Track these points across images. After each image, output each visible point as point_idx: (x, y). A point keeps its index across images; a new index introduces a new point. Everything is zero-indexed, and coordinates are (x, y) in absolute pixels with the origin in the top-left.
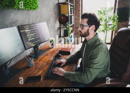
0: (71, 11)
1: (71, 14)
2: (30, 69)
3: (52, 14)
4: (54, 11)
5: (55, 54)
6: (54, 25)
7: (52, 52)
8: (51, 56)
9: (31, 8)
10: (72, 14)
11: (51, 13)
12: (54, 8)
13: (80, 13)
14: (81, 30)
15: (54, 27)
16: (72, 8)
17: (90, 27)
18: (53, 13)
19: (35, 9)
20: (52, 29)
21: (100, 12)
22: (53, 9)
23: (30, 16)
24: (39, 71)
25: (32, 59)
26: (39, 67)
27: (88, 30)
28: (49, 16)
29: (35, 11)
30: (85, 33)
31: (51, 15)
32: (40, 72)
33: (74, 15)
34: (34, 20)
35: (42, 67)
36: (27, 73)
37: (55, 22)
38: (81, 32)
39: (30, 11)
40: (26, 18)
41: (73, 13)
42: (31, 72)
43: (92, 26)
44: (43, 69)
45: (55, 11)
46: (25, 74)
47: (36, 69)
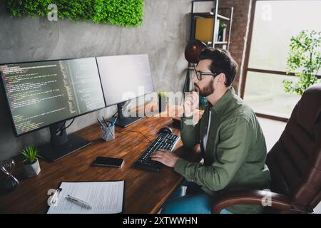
0: (221, 34)
1: (221, 40)
2: (104, 145)
3: (172, 38)
4: (180, 31)
5: (163, 124)
6: (175, 64)
7: (158, 120)
8: (154, 127)
9: (126, 23)
10: (224, 42)
11: (171, 34)
12: (180, 25)
13: (243, 41)
14: (196, 82)
15: (175, 66)
16: (224, 27)
17: (215, 77)
18: (175, 36)
19: (134, 24)
20: (169, 71)
21: (297, 42)
22: (176, 27)
23: (122, 40)
24: (121, 151)
25: (112, 125)
26: (123, 144)
27: (211, 83)
28: (165, 41)
29: (134, 30)
30: (204, 89)
31: (169, 40)
32: (123, 154)
33: (227, 45)
34: (129, 48)
35: (129, 145)
36: (99, 150)
37: (179, 57)
38: (198, 86)
39: (124, 29)
40: (113, 41)
41: (227, 40)
42: (105, 150)
43: (219, 76)
44: (129, 148)
45: (182, 31)
46: (94, 152)
47: (117, 145)
